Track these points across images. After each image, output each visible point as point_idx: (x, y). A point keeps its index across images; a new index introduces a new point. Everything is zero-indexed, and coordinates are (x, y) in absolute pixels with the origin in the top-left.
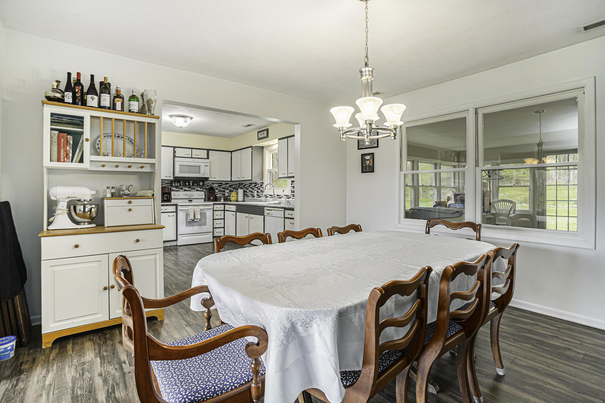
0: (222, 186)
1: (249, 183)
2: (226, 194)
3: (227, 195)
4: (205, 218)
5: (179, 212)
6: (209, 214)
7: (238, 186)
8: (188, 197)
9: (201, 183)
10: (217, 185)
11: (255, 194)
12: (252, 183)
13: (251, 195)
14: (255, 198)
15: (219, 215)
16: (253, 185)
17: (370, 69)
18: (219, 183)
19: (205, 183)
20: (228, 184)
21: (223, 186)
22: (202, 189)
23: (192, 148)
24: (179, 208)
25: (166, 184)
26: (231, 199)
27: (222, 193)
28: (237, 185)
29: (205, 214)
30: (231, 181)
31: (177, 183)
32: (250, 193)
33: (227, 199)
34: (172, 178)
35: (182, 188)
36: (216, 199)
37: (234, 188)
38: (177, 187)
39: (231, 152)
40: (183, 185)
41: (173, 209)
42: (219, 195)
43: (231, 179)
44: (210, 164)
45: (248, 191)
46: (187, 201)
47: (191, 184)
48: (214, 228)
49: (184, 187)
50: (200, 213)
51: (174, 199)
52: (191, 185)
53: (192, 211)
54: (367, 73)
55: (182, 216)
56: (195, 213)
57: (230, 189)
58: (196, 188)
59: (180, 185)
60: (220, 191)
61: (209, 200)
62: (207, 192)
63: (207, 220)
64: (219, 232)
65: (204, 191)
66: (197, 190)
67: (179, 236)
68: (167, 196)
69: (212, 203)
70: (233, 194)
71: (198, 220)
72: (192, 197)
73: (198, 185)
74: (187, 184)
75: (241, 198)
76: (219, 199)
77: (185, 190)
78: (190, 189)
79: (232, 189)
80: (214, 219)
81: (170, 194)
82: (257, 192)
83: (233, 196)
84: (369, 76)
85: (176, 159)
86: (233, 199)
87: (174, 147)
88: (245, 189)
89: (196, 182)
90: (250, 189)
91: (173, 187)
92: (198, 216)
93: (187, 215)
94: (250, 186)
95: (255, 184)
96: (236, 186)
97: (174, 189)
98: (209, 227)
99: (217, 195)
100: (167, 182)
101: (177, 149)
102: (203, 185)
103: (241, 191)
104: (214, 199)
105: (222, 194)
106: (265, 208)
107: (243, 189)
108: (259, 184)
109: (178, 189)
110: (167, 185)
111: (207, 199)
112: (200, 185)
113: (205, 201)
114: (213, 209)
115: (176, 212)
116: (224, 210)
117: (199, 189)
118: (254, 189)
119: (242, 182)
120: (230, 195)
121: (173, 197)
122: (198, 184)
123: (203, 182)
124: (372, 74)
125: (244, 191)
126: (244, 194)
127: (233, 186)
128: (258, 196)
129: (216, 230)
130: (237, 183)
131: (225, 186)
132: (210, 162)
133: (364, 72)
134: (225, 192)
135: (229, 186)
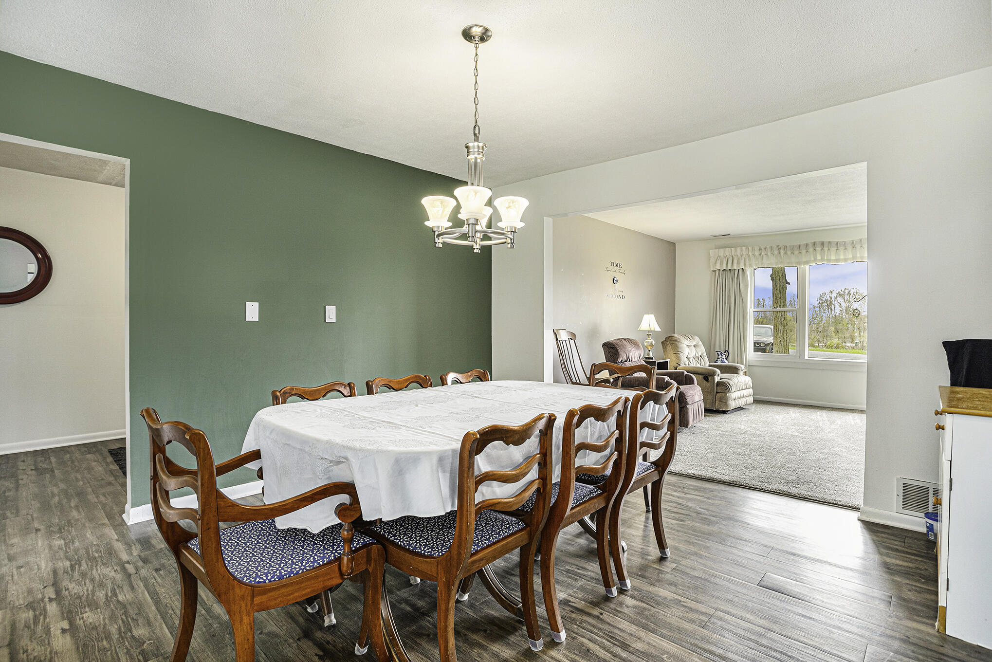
17: (481, 145)
54: (476, 150)
84: (479, 154)
124: (482, 152)
133: (471, 148)
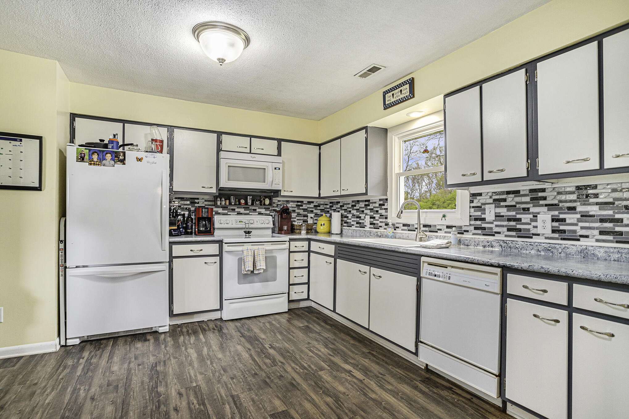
0: (302, 206)
1: (353, 202)
2: (308, 220)
3: (310, 221)
4: (275, 267)
5: (225, 255)
6: (282, 259)
7: (328, 207)
8: (244, 226)
9: (267, 202)
10: (294, 205)
11: (367, 221)
12: (358, 201)
13: (357, 223)
14: (367, 229)
15: (300, 259)
16: (362, 205)
18: (298, 202)
19: (274, 201)
20: (313, 202)
21: (305, 207)
22: (268, 212)
23: (251, 137)
24: (226, 248)
25: (205, 201)
26: (318, 230)
27: (302, 218)
28: (327, 205)
29: (274, 258)
30: (320, 197)
31: (225, 200)
32: (355, 219)
33: (311, 230)
34: (214, 190)
35: (234, 210)
36: (292, 230)
37: (322, 210)
38: (224, 208)
39: (320, 145)
40: (235, 204)
41: (213, 249)
42: (298, 221)
43: (320, 194)
44: (283, 166)
45: (350, 216)
46: (242, 232)
47: (250, 202)
48: (290, 285)
49: (237, 208)
50: (266, 257)
51: (219, 229)
52: (250, 204)
53: (250, 254)
55: (230, 262)
56: (256, 259)
57: (315, 211)
58: (258, 210)
59: (230, 204)
60: (299, 214)
61: (280, 231)
62: (276, 218)
63: (278, 270)
64: (299, 293)
65: (272, 215)
66: (260, 214)
67: (224, 302)
68: (206, 224)
69: (286, 238)
70: (323, 220)
71: (262, 271)
72: (251, 226)
73: (262, 204)
74: (243, 201)
75: (336, 227)
76: (297, 229)
77: (239, 214)
78: (248, 212)
79: (319, 212)
80: (290, 269)
81: (210, 220)
82: (371, 218)
83: (321, 225)
85: (222, 154)
86: (320, 229)
87: (219, 134)
88: (343, 212)
89: (259, 198)
90: (354, 212)
91: (217, 207)
92: (261, 265)
93: (241, 261)
94: (355, 206)
95: (367, 203)
96: (325, 206)
97: (220, 210)
98: (280, 284)
99: (294, 223)
100: (207, 197)
101: (224, 137)
102: (270, 204)
103: (336, 217)
104: (290, 229)
105: (302, 221)
106: (423, 259)
107: (339, 211)
108: (375, 203)
109: (226, 212)
110: (206, 203)
111: (277, 229)
112: (264, 204)
113: (273, 232)
114: (289, 249)
115: (220, 255)
116: (309, 251)
117: (263, 211)
118: (363, 211)
119: (338, 199)
120: (315, 222)
121: (217, 225)
122: (261, 202)
123: (270, 199)
125: (342, 216)
126: (342, 221)
127: (321, 206)
128: (372, 226)
129: (294, 289)
130: (326, 201)
131: (308, 206)
132: (283, 163)
134: (307, 216)
135: (315, 206)
